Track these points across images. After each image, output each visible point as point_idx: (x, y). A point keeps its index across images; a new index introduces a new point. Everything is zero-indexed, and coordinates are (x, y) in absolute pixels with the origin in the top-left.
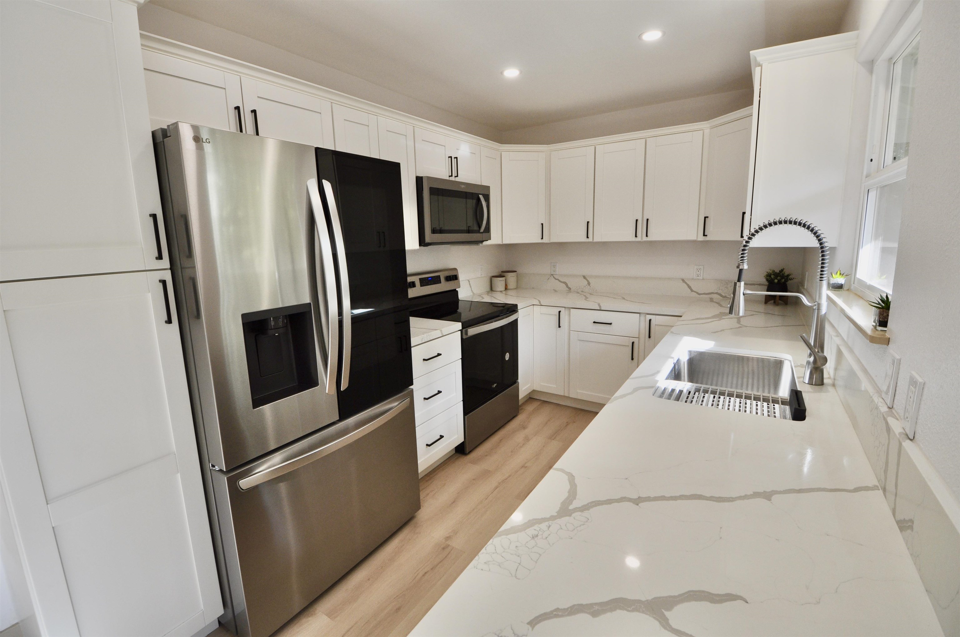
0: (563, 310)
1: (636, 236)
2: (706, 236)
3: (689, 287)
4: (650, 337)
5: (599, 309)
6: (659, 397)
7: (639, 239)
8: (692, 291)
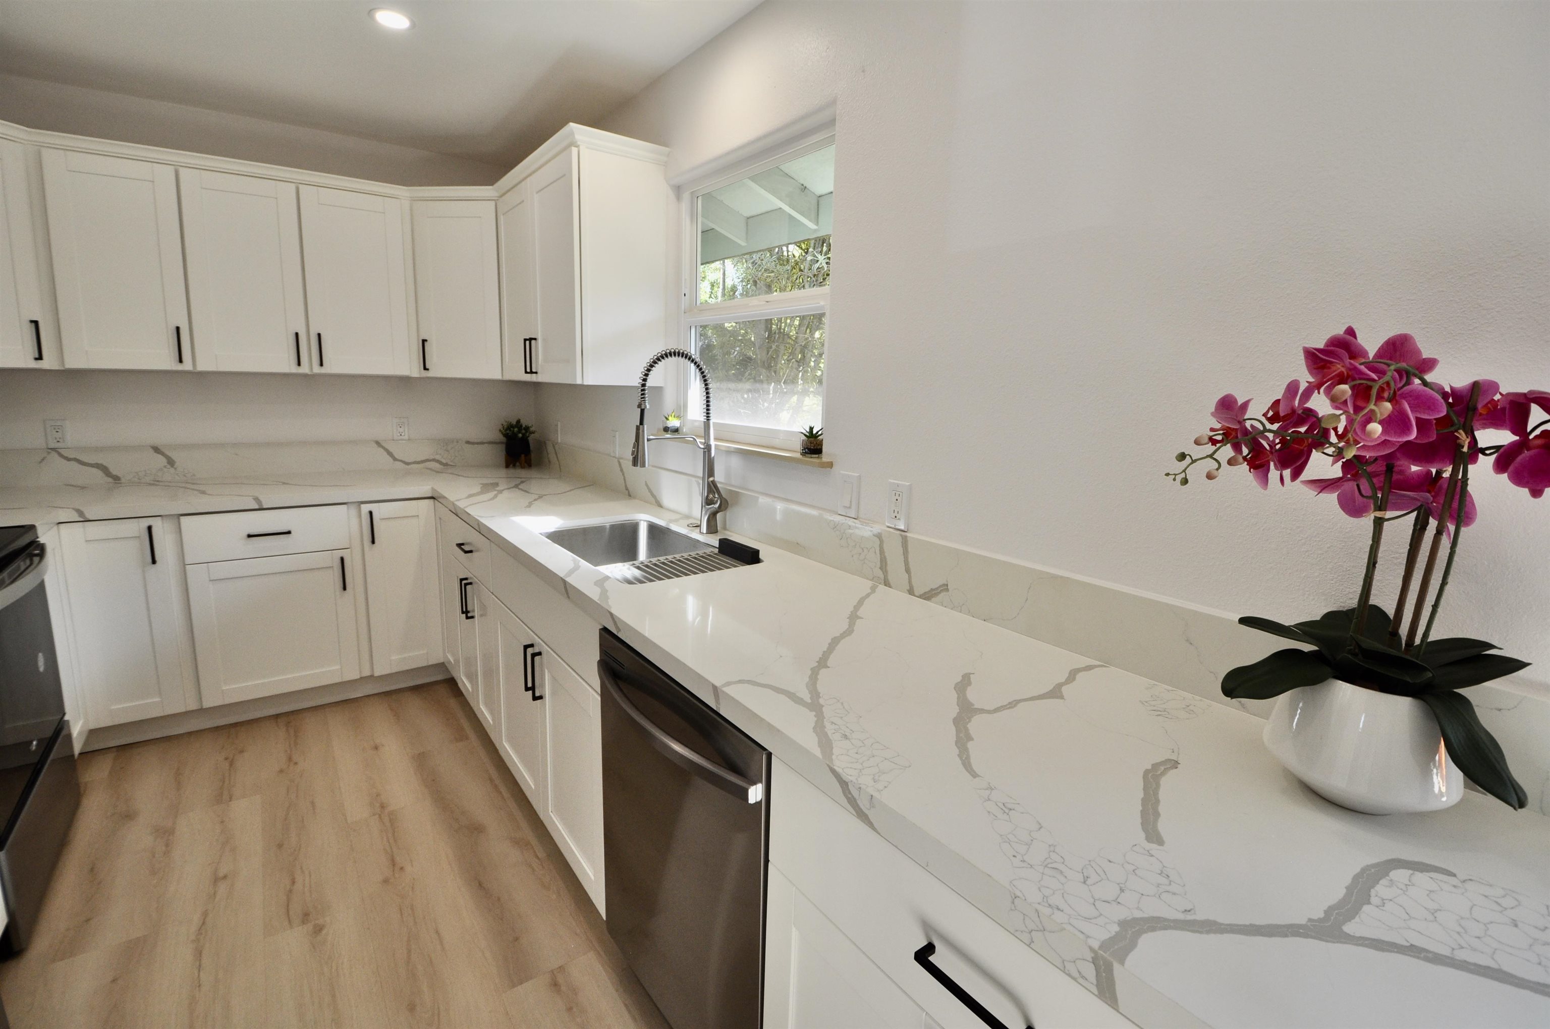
0: (157, 524)
1: (299, 364)
2: (426, 370)
3: (390, 454)
4: (374, 543)
5: (257, 507)
7: (305, 369)
8: (395, 459)
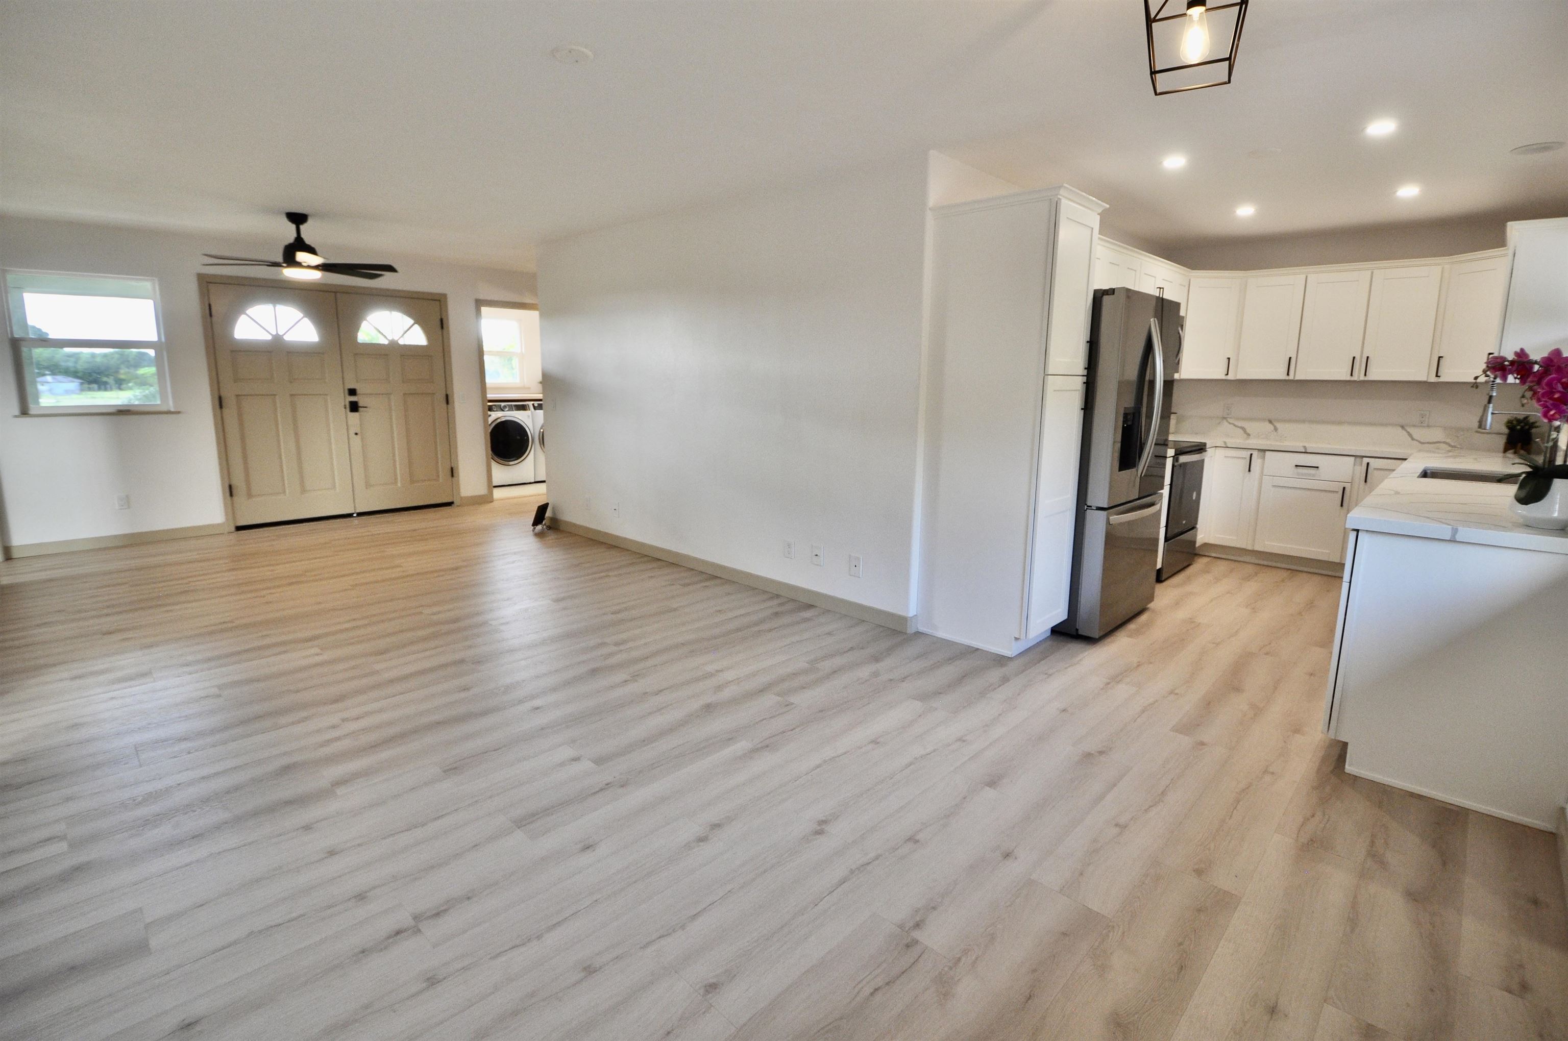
0: (1255, 454)
1: (1352, 375)
2: (1439, 377)
3: (1410, 435)
4: (1366, 481)
5: (1304, 451)
6: (1422, 477)
7: (1355, 378)
8: (1413, 439)
